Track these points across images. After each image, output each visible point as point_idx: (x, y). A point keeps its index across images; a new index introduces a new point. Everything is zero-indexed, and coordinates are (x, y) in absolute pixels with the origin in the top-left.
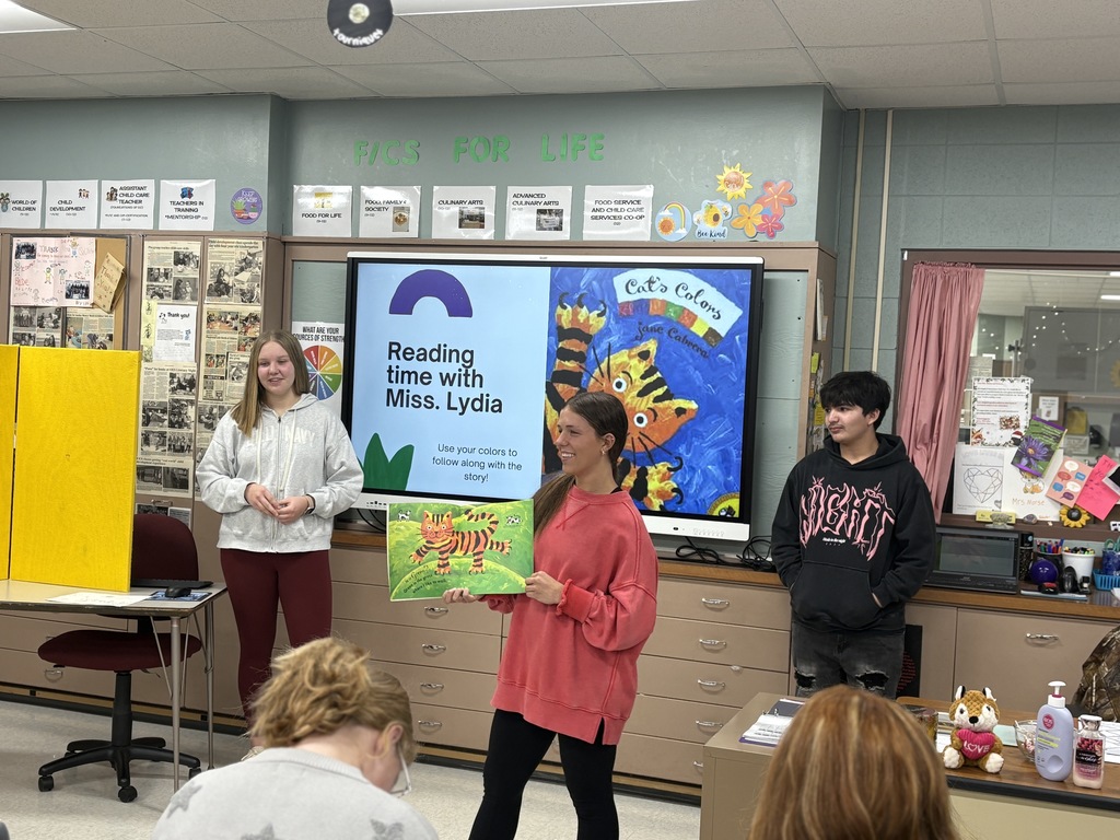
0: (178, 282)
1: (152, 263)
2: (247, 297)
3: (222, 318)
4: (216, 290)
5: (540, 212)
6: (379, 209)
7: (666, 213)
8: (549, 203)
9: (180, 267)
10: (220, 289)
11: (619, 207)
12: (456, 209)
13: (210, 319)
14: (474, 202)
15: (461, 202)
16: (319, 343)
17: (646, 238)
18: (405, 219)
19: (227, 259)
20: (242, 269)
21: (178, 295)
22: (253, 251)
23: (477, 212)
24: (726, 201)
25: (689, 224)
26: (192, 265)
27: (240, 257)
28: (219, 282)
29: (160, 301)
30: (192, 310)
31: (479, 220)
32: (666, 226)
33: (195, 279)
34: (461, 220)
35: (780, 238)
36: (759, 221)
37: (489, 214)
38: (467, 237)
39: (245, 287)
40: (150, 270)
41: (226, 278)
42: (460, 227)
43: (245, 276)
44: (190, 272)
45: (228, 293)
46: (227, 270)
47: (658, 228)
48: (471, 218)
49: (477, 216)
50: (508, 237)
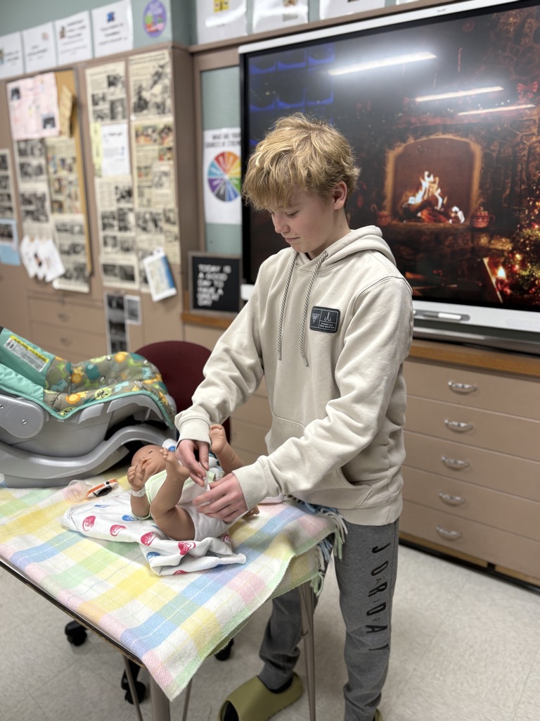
0: (113, 104)
1: (93, 89)
2: (160, 108)
3: (145, 132)
4: (139, 107)
9: (112, 89)
10: (142, 105)
13: (137, 135)
16: (226, 148)
19: (143, 75)
20: (155, 83)
21: (113, 116)
22: (162, 62)
26: (120, 86)
27: (153, 71)
28: (140, 98)
29: (102, 123)
39: (159, 100)
40: (93, 96)
41: (146, 95)
43: (158, 89)
44: (119, 92)
45: (147, 107)
46: (144, 85)
50: (398, 3)
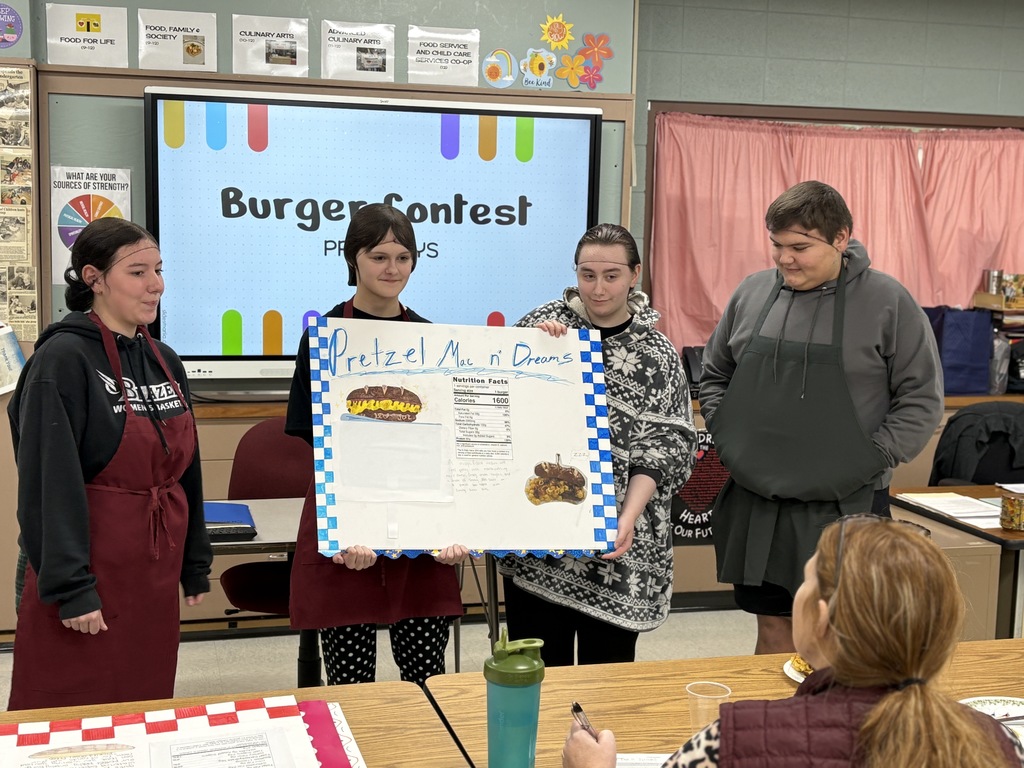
2: (9, 138)
5: (360, 50)
6: (164, 37)
7: (492, 60)
8: (370, 41)
11: (445, 50)
12: (262, 43)
14: (283, 35)
15: (268, 35)
16: (91, 191)
17: (474, 83)
18: (199, 50)
22: (15, 81)
23: (287, 46)
24: (550, 51)
25: (516, 72)
31: (290, 56)
32: (494, 72)
34: (268, 55)
35: (601, 89)
36: (582, 72)
37: (302, 49)
38: (276, 73)
39: (7, 126)
47: (485, 74)
48: (280, 52)
49: (287, 51)
50: (323, 77)
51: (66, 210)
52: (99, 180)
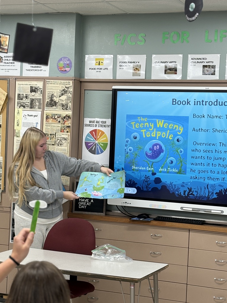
0: (32, 101)
1: (20, 91)
2: (65, 107)
3: (53, 117)
4: (50, 104)
6: (126, 66)
8: (209, 62)
12: (163, 66)
14: (172, 62)
15: (166, 62)
16: (97, 128)
18: (138, 70)
19: (55, 90)
21: (32, 106)
23: (173, 67)
26: (39, 93)
28: (52, 100)
29: (24, 109)
30: (39, 113)
31: (174, 70)
33: (40, 99)
34: (166, 71)
37: (179, 67)
38: (169, 78)
39: (64, 103)
40: (19, 95)
41: (55, 99)
42: (165, 73)
44: (38, 95)
45: (56, 105)
48: (170, 69)
49: (173, 69)
50: (188, 78)
51: (88, 135)
52: (100, 124)
